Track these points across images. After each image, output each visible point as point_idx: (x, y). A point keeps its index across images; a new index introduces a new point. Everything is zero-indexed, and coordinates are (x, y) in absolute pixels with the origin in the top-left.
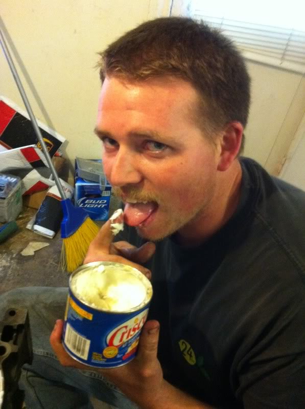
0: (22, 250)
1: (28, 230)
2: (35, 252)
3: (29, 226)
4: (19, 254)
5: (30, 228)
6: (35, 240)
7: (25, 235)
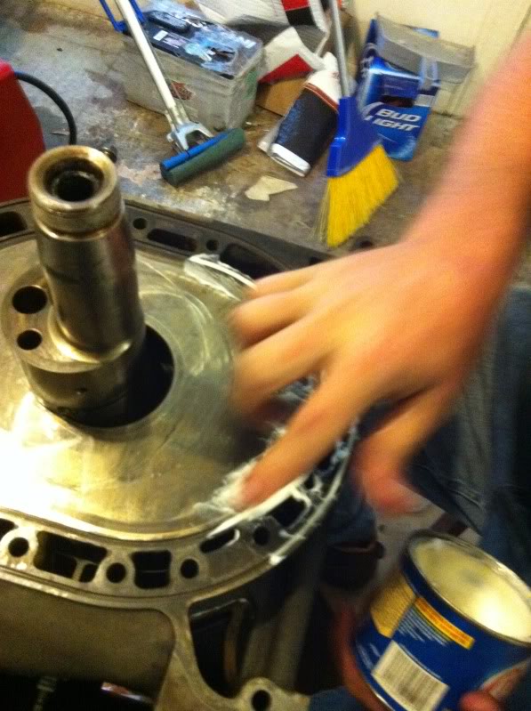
0: (247, 188)
1: (262, 151)
2: (271, 196)
3: (263, 145)
4: (242, 195)
5: (265, 149)
6: (271, 174)
7: (254, 162)
